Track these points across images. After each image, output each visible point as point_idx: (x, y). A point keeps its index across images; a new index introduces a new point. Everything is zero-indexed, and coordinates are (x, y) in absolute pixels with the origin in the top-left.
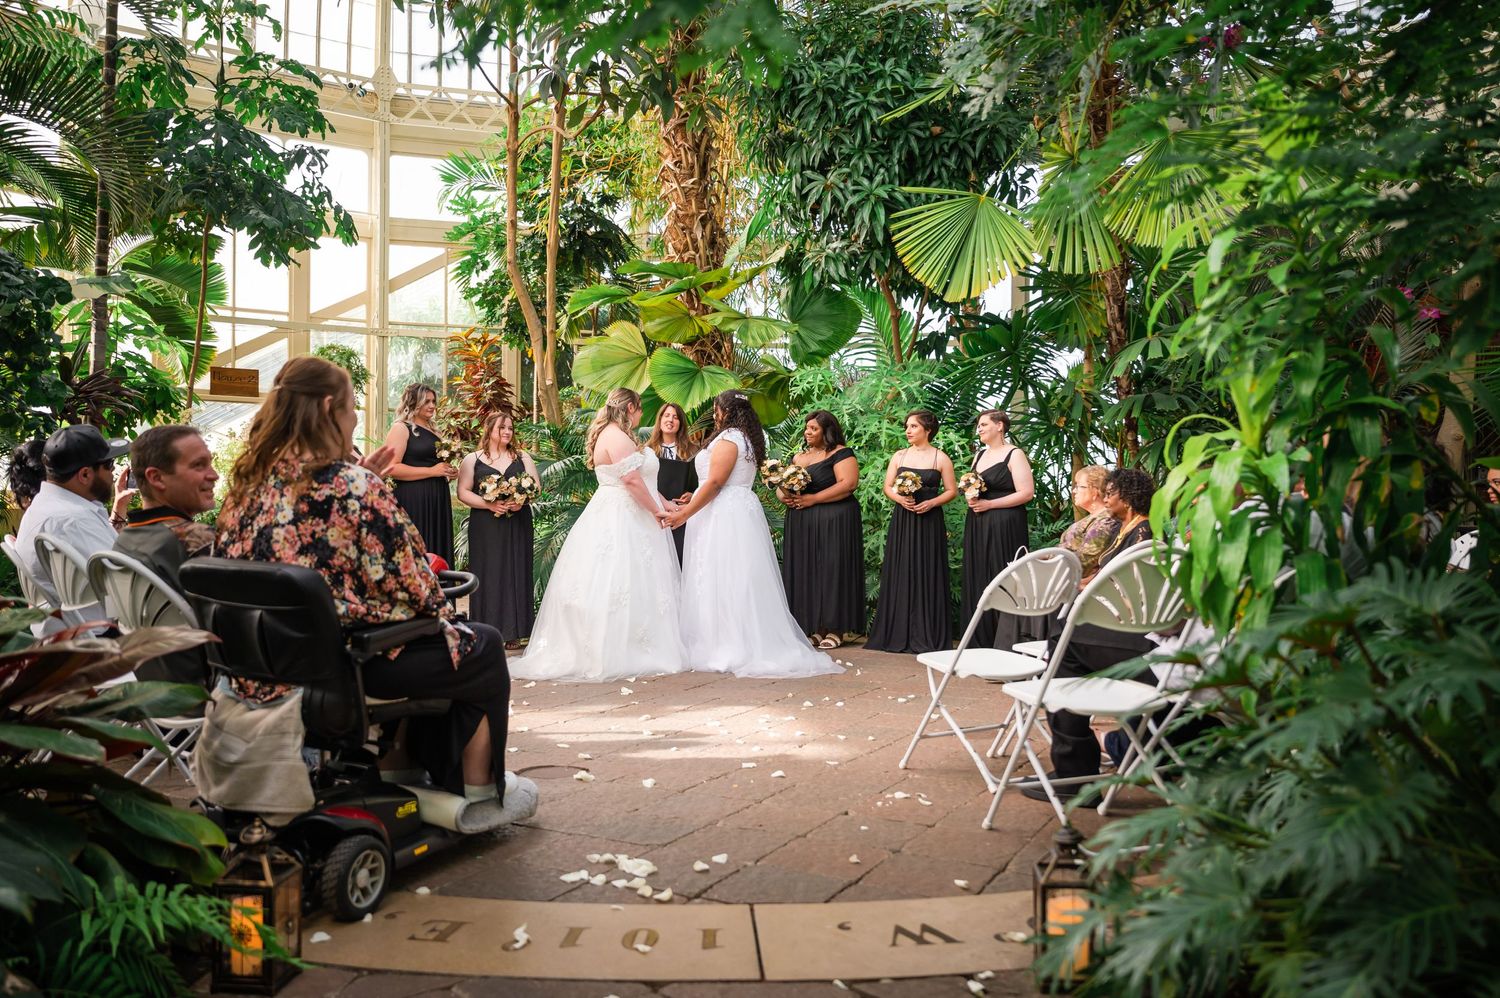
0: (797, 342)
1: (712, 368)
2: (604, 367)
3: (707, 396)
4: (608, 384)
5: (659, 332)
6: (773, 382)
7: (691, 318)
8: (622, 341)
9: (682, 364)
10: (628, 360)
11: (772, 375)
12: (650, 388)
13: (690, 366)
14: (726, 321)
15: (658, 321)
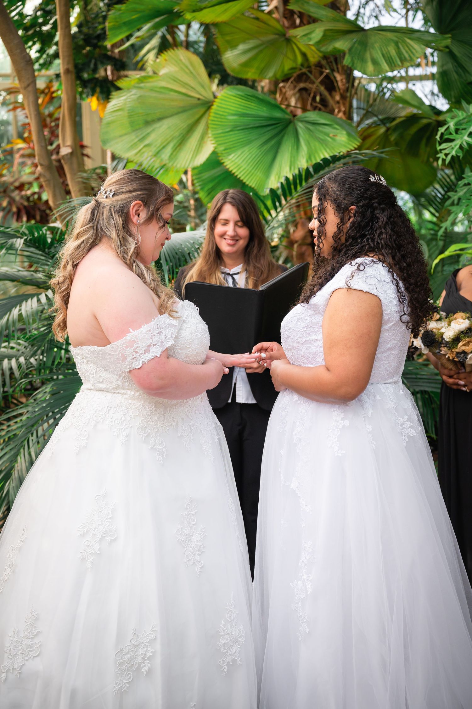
0: (450, 66)
1: (313, 116)
2: (148, 123)
3: (303, 163)
4: (153, 149)
5: (246, 65)
6: (413, 130)
7: (288, 41)
8: (175, 80)
9: (264, 112)
10: (183, 110)
11: (413, 119)
12: (214, 153)
13: (278, 114)
14: (328, 36)
15: (242, 47)
